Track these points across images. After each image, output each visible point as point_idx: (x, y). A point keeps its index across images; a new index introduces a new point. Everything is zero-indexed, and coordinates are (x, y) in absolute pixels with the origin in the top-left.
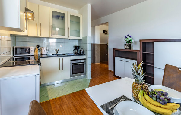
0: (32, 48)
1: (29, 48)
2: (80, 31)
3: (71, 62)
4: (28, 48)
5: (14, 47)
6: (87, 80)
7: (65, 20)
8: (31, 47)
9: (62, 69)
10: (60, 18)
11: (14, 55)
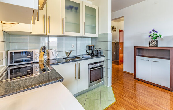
0: (37, 52)
1: (33, 51)
2: (96, 27)
3: (89, 67)
4: (31, 51)
5: (9, 52)
6: (107, 87)
7: (79, 12)
8: (35, 50)
9: (79, 77)
10: (73, 9)
11: (9, 64)
